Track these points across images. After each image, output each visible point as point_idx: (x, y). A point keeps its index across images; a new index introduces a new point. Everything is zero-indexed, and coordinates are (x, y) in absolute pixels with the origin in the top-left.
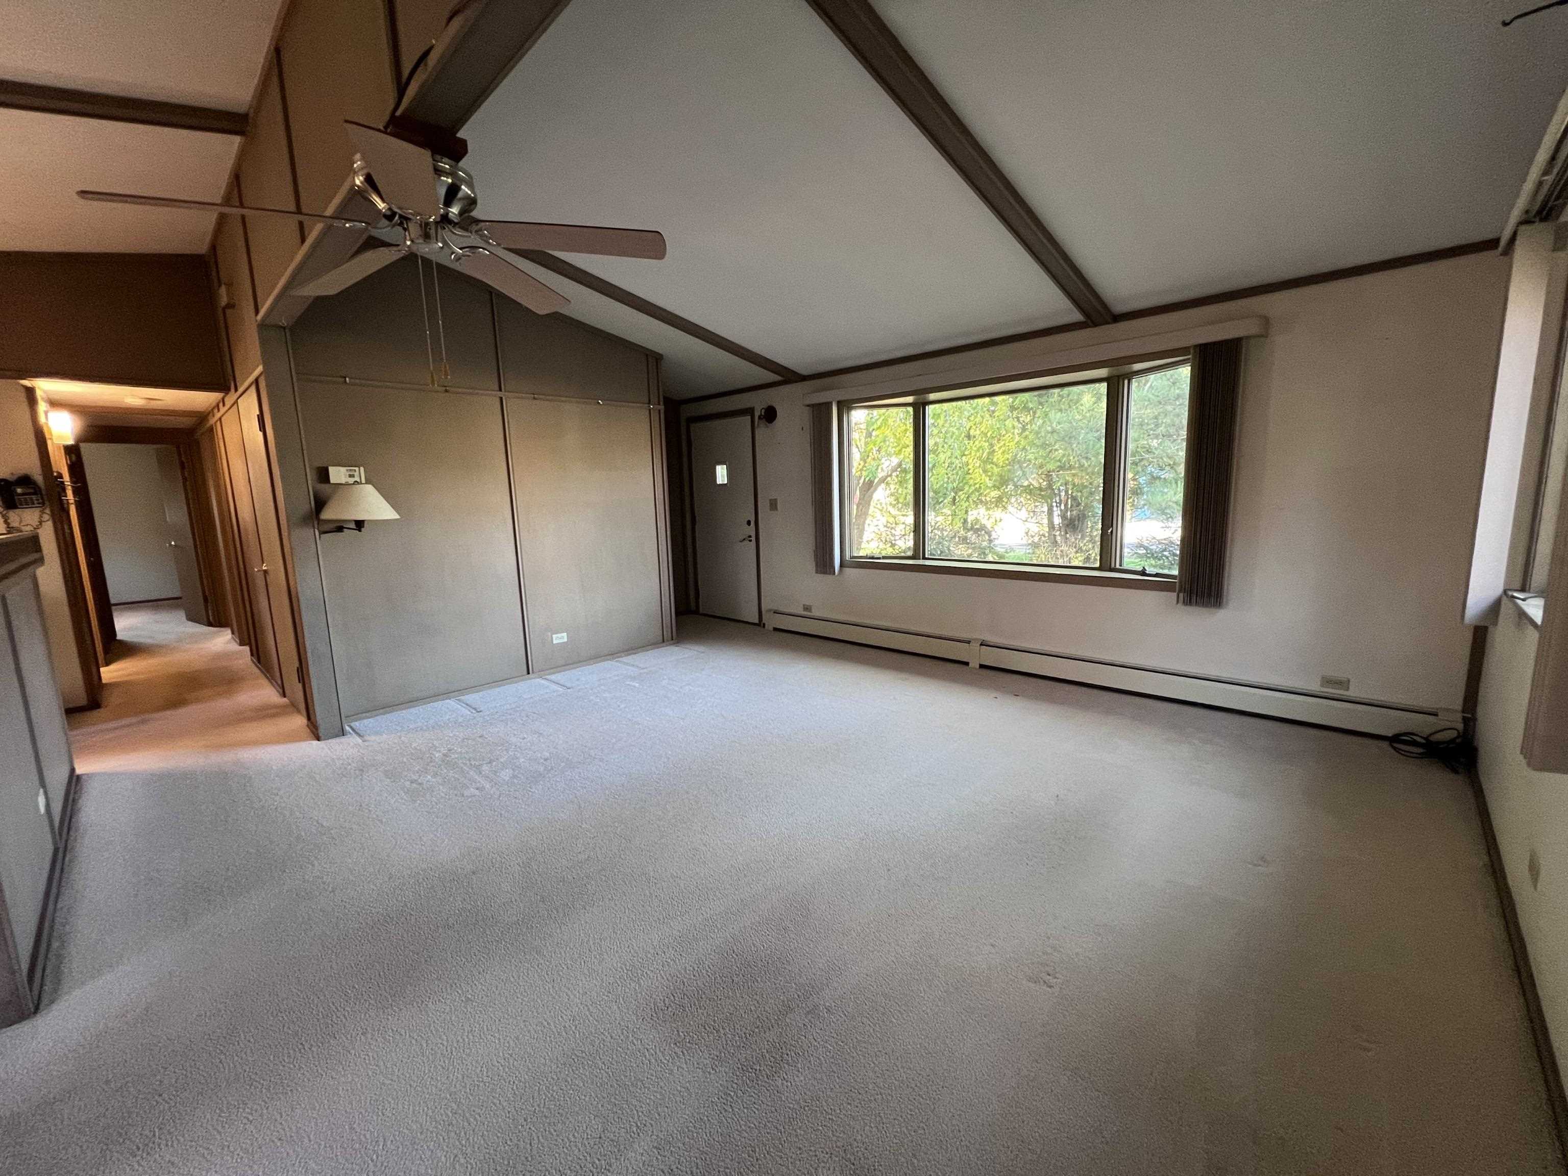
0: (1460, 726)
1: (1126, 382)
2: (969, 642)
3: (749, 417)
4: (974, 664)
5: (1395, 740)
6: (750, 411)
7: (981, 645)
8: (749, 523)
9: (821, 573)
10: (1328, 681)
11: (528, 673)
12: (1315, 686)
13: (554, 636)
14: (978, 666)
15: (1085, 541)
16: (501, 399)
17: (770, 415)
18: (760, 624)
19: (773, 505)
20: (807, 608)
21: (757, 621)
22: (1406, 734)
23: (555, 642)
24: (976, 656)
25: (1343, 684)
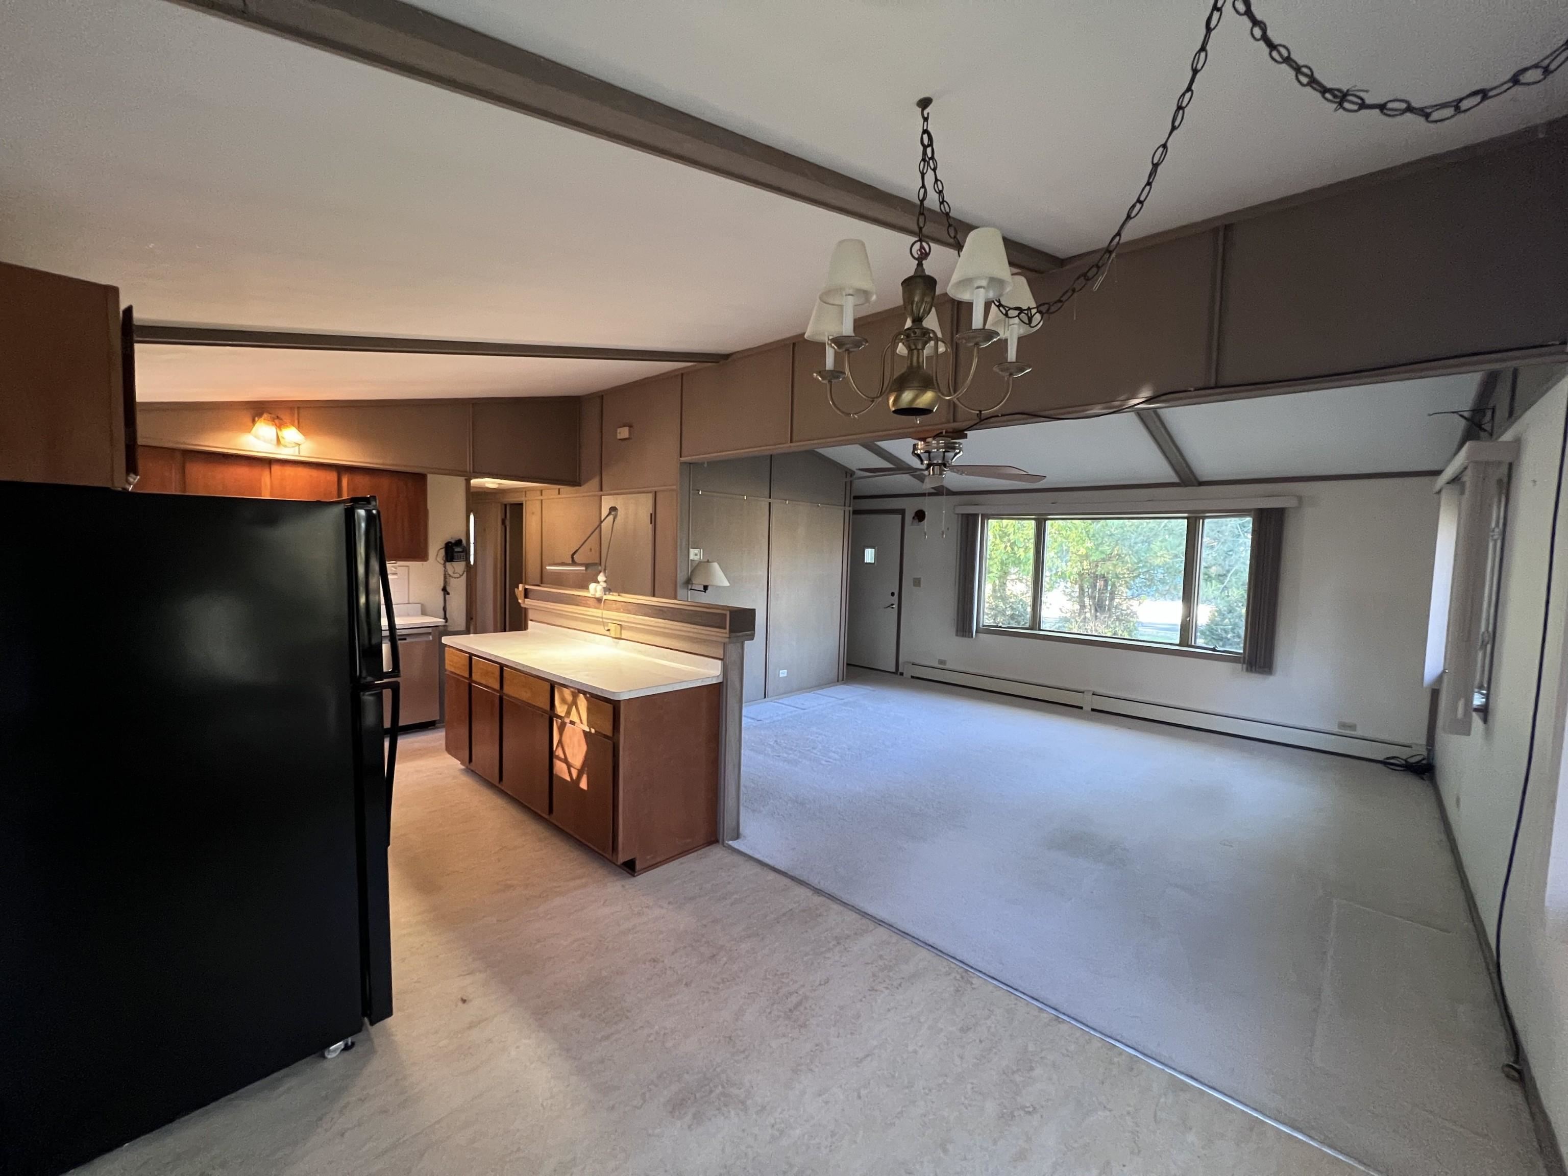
0: (1425, 753)
1: (1201, 521)
2: (1083, 692)
3: (900, 516)
4: (1087, 708)
5: (1385, 763)
6: (902, 512)
7: (1093, 694)
8: (893, 594)
9: (960, 636)
10: (1343, 725)
11: (765, 697)
12: (1336, 730)
13: (781, 671)
14: (1090, 710)
15: (1112, 620)
16: (770, 503)
17: (920, 516)
18: (898, 672)
19: (917, 582)
20: (942, 662)
21: (894, 670)
22: (1393, 758)
23: (781, 676)
24: (1088, 702)
25: (1353, 727)
